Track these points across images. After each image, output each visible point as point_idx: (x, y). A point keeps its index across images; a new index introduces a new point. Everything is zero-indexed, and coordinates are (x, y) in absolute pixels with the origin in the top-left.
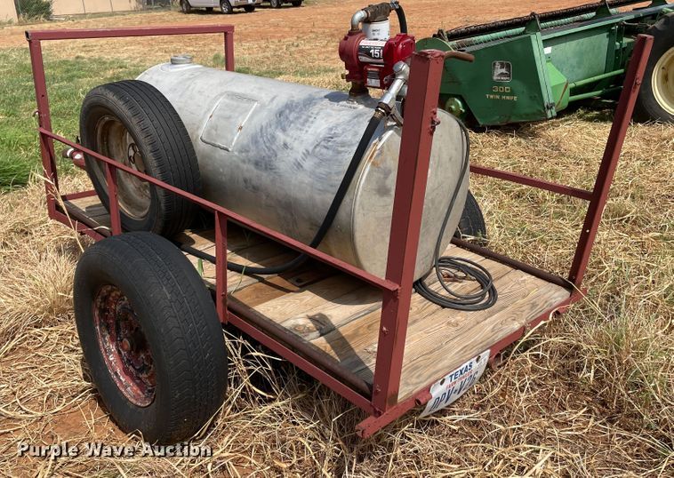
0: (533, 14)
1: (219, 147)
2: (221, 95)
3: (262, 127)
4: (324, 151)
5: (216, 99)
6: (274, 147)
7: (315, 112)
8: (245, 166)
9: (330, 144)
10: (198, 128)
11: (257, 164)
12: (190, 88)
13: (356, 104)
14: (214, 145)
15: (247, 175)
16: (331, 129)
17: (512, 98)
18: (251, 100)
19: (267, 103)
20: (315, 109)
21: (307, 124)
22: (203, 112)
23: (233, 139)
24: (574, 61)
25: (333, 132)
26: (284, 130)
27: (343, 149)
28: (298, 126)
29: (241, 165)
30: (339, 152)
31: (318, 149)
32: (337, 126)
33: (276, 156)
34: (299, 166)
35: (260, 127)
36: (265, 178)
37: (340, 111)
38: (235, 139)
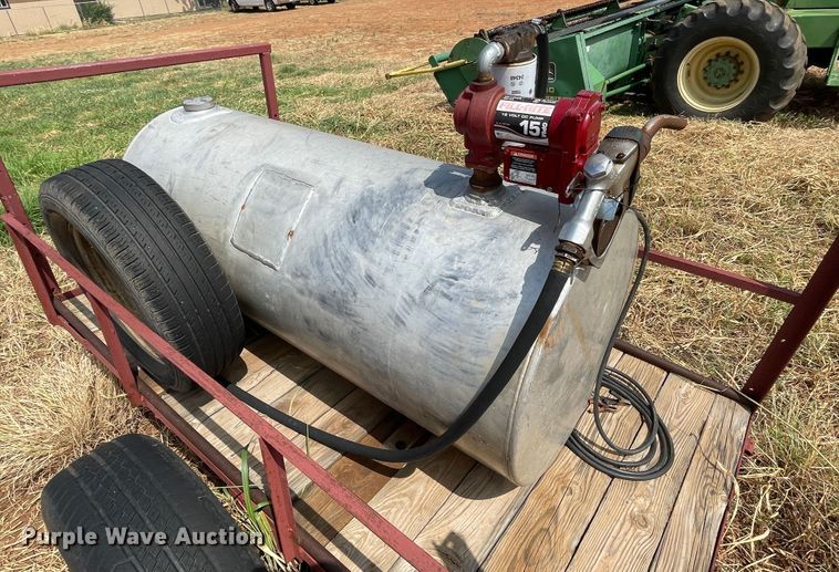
0: (559, 11)
1: (259, 260)
2: (257, 170)
3: (326, 236)
4: (443, 302)
5: (249, 177)
6: (349, 278)
7: (416, 219)
8: (304, 299)
9: (452, 289)
10: (226, 223)
11: (323, 300)
12: (210, 156)
13: (484, 206)
14: (251, 256)
15: (310, 314)
16: (451, 260)
18: (304, 184)
19: (329, 193)
20: (413, 212)
21: (406, 243)
22: (230, 199)
23: (280, 253)
24: (606, 58)
25: (455, 267)
26: (365, 250)
27: (479, 305)
28: (389, 243)
29: (298, 296)
30: (475, 312)
31: (430, 297)
32: (461, 253)
33: (355, 294)
34: (399, 321)
35: (322, 237)
36: (340, 326)
37: (458, 218)
38: (284, 251)
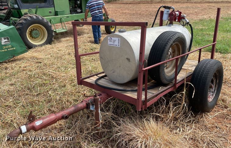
17: (13, 49)
